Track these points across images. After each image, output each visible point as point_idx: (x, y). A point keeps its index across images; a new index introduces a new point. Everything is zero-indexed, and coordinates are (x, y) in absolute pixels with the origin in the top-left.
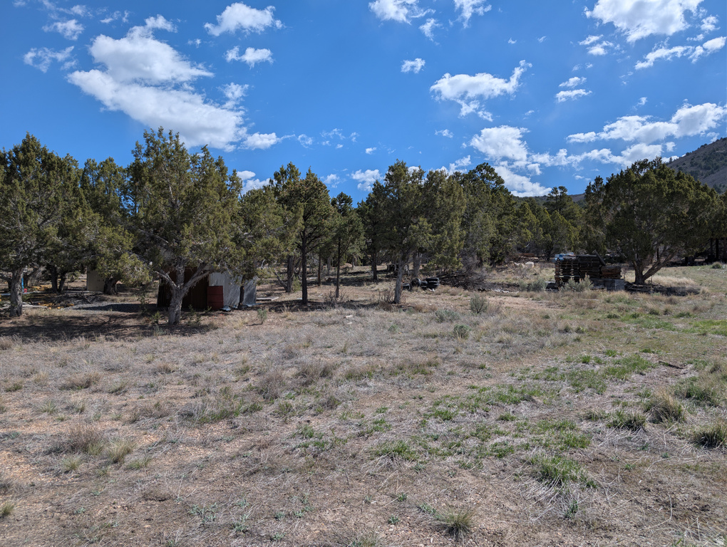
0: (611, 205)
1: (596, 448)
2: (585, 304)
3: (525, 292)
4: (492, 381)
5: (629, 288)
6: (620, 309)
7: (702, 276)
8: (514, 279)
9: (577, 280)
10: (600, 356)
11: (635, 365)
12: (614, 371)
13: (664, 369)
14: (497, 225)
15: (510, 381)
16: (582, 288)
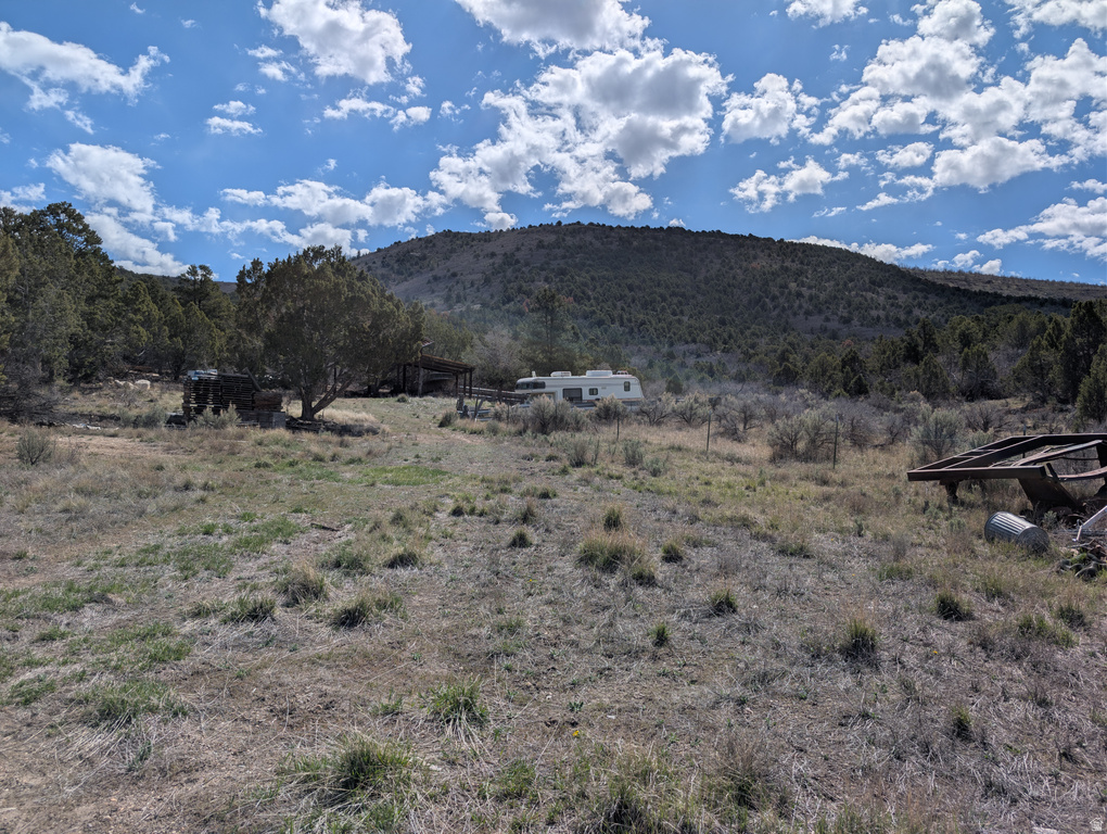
0: (272, 304)
1: (200, 654)
2: (226, 448)
3: (129, 429)
4: (36, 578)
5: (292, 425)
6: (275, 455)
7: (384, 410)
8: (111, 407)
9: (216, 411)
10: (232, 522)
11: (279, 530)
12: (248, 543)
13: (315, 534)
14: (83, 314)
15: (72, 574)
16: (223, 424)
